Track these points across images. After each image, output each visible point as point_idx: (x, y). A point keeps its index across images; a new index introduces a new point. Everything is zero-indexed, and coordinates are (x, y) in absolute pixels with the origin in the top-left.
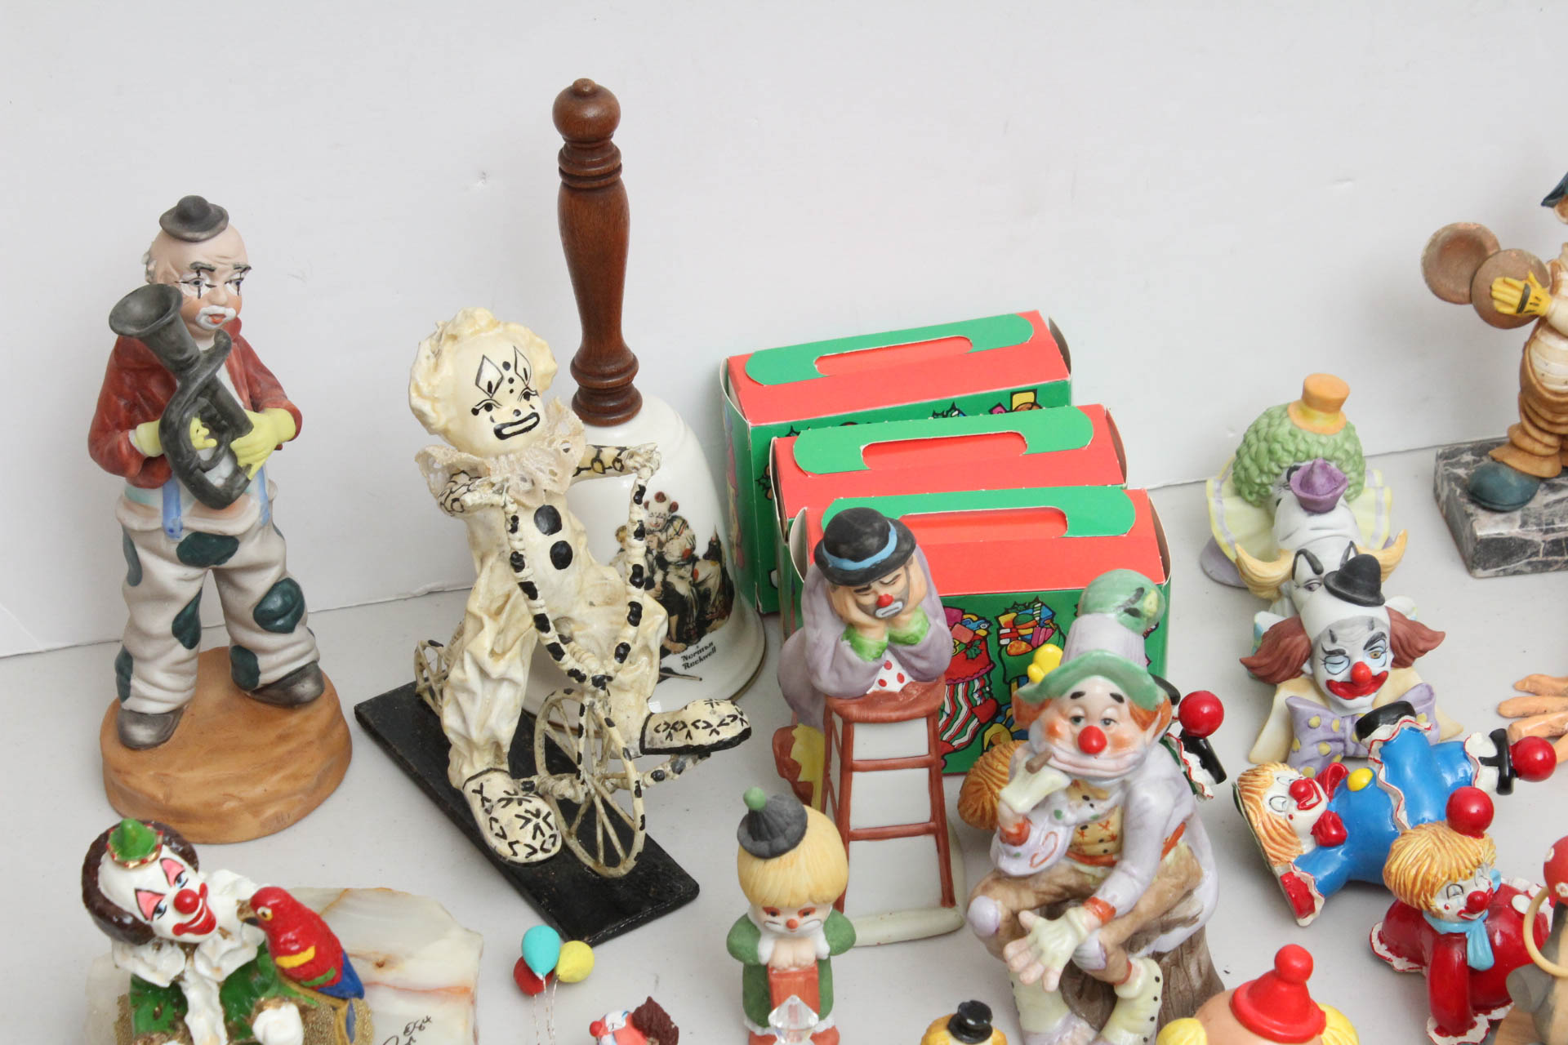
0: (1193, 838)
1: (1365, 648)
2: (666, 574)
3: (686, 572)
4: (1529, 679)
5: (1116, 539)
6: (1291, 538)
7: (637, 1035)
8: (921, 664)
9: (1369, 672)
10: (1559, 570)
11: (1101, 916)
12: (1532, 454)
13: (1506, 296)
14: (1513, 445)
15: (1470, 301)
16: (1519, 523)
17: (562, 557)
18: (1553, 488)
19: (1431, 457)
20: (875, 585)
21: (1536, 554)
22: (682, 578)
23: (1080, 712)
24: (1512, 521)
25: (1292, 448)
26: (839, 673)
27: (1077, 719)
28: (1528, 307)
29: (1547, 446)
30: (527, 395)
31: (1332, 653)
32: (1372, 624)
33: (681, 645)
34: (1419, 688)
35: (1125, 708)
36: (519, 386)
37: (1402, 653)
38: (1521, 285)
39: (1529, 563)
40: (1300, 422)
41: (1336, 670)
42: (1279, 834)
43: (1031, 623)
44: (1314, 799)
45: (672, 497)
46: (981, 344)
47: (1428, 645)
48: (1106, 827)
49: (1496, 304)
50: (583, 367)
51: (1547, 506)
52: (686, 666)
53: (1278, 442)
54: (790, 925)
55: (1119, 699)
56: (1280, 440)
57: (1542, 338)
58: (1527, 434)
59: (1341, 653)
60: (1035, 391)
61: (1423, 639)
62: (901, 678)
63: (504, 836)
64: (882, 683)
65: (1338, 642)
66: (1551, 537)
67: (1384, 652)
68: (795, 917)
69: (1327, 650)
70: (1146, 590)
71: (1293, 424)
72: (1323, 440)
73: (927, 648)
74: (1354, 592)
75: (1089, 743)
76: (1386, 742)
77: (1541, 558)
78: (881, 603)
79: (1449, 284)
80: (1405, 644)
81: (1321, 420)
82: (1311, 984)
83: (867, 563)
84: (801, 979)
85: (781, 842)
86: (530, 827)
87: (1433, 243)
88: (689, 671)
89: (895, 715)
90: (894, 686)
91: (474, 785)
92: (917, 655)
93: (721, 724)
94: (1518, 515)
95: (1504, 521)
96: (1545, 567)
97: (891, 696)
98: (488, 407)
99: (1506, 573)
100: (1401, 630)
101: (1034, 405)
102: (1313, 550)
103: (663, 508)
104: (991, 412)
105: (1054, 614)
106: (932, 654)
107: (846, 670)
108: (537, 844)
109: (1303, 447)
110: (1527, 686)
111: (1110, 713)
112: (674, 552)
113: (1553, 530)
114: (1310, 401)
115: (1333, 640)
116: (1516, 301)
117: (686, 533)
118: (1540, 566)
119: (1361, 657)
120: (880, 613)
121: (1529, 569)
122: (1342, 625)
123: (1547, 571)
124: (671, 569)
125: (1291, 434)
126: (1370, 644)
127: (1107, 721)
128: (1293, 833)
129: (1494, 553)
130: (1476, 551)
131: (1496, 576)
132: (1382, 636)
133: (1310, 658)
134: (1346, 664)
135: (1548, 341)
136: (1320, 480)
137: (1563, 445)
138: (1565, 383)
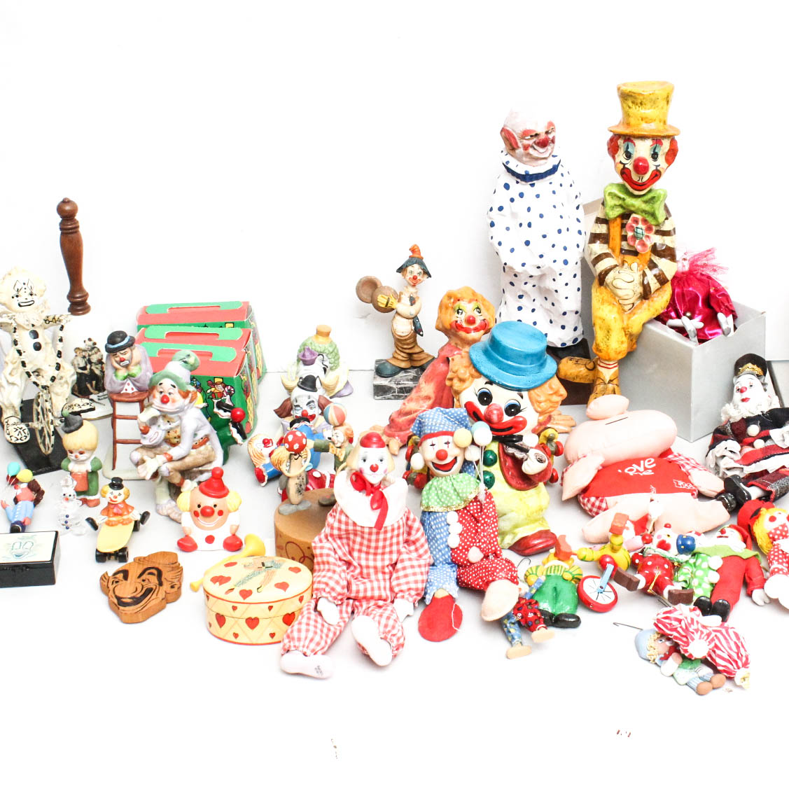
0: (212, 444)
2: (91, 366)
3: (99, 366)
5: (226, 363)
7: (29, 490)
8: (138, 384)
9: (307, 413)
11: (167, 458)
12: (398, 359)
13: (382, 301)
14: (394, 358)
15: (371, 302)
17: (38, 347)
20: (118, 354)
21: (395, 392)
22: (97, 368)
23: (161, 390)
26: (111, 385)
27: (161, 392)
28: (389, 305)
29: (403, 357)
30: (31, 295)
32: (309, 397)
33: (97, 392)
35: (176, 389)
36: (28, 291)
37: (323, 410)
38: (387, 297)
39: (393, 396)
40: (315, 339)
41: (298, 412)
42: (258, 455)
44: (271, 444)
45: (94, 340)
48: (176, 432)
49: (379, 304)
50: (71, 296)
51: (401, 377)
52: (99, 399)
53: (307, 346)
54: (76, 457)
55: (174, 387)
57: (396, 317)
58: (396, 352)
59: (298, 406)
62: (133, 389)
63: (9, 434)
64: (126, 390)
65: (298, 402)
66: (399, 386)
67: (315, 408)
68: (78, 454)
69: (295, 405)
71: (313, 340)
72: (320, 345)
73: (139, 379)
74: (307, 387)
75: (165, 400)
77: (396, 394)
78: (122, 360)
79: (364, 296)
80: (324, 406)
81: (321, 339)
83: (116, 346)
84: (80, 476)
86: (18, 432)
87: (360, 282)
88: (99, 401)
89: (127, 399)
90: (130, 391)
91: (6, 420)
92: (135, 381)
93: (83, 405)
96: (399, 397)
97: (128, 394)
98: (17, 296)
99: (385, 399)
100: (324, 402)
103: (91, 343)
106: (141, 381)
107: (113, 384)
108: (19, 437)
111: (171, 391)
112: (94, 358)
113: (400, 384)
114: (319, 333)
115: (296, 401)
116: (385, 303)
117: (99, 353)
118: (397, 397)
119: (305, 408)
120: (121, 363)
121: (393, 398)
122: (299, 397)
124: (93, 364)
125: (311, 343)
126: (308, 404)
127: (170, 393)
128: (263, 456)
129: (380, 391)
130: (374, 390)
131: (382, 399)
132: (313, 401)
133: (292, 409)
134: (301, 411)
135: (398, 318)
136: (307, 354)
137: (410, 356)
138: (403, 333)
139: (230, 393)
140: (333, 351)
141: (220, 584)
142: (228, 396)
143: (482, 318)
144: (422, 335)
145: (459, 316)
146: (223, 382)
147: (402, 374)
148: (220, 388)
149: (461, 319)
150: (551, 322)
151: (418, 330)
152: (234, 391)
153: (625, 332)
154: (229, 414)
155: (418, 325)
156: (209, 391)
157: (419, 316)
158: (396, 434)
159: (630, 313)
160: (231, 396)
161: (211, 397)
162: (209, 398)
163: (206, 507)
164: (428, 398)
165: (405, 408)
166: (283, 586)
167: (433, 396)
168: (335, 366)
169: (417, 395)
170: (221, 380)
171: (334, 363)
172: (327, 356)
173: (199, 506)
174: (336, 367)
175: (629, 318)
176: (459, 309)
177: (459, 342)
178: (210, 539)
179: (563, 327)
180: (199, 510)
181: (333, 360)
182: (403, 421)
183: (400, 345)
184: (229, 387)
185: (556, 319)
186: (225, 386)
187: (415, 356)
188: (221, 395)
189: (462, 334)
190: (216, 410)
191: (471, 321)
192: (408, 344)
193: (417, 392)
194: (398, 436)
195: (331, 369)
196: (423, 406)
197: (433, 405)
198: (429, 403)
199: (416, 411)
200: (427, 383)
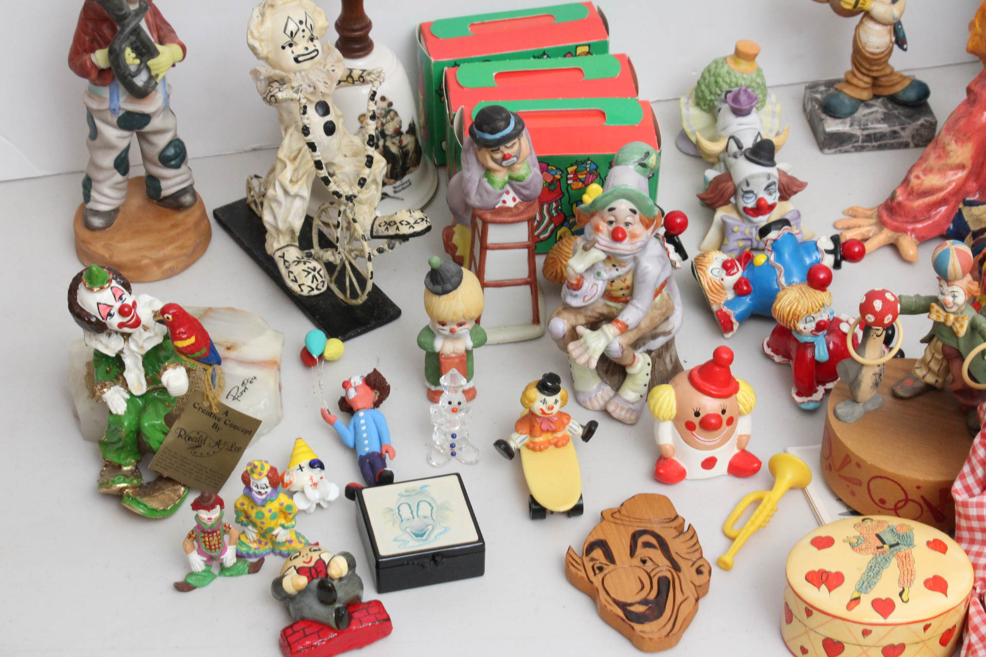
0: (670, 289)
1: (765, 190)
2: (385, 141)
3: (396, 140)
4: (852, 209)
5: (633, 127)
6: (726, 130)
7: (368, 389)
8: (525, 192)
9: (766, 203)
10: (869, 150)
11: (620, 329)
12: (857, 86)
13: (849, 0)
14: (848, 82)
16: (849, 124)
17: (330, 129)
18: (868, 106)
19: (803, 87)
20: (502, 148)
21: (857, 141)
22: (394, 143)
23: (612, 219)
24: (844, 123)
25: (728, 80)
26: (481, 196)
27: (611, 223)
28: (859, 5)
29: (866, 83)
30: (312, 39)
31: (747, 192)
32: (769, 176)
33: (392, 181)
34: (792, 213)
35: (637, 217)
36: (308, 34)
37: (784, 193)
39: (853, 147)
40: (733, 66)
41: (749, 201)
42: (716, 289)
43: (585, 172)
44: (735, 270)
45: (390, 98)
46: (560, 19)
47: (798, 189)
48: (624, 281)
49: (843, 4)
50: (341, 25)
51: (864, 115)
52: (395, 192)
53: (721, 77)
54: (452, 331)
55: (634, 212)
56: (722, 75)
58: (855, 75)
59: (752, 192)
60: (589, 45)
61: (796, 185)
62: (514, 200)
63: (296, 281)
64: (504, 202)
65: (751, 186)
66: (866, 132)
67: (775, 192)
68: (455, 327)
69: (744, 190)
70: (650, 153)
71: (729, 67)
72: (745, 76)
73: (530, 183)
74: (760, 159)
75: (617, 236)
76: (775, 241)
77: (860, 143)
78: (505, 158)
80: (786, 188)
81: (744, 65)
82: (732, 367)
83: (498, 136)
84: (457, 360)
85: (449, 286)
86: (310, 276)
88: (397, 195)
89: (510, 219)
90: (510, 204)
91: (279, 253)
92: (524, 187)
93: (416, 223)
94: (848, 120)
95: (841, 123)
96: (862, 149)
97: (509, 209)
98: (291, 45)
99: (841, 152)
100: (784, 180)
101: (589, 53)
102: (738, 136)
103: (384, 105)
104: (565, 56)
105: (597, 167)
106: (532, 187)
107: (485, 194)
108: (314, 286)
109: (734, 80)
110: (850, 212)
111: (629, 219)
112: (390, 129)
113: (867, 129)
114: (739, 54)
115: (748, 184)
116: (853, 3)
117: (396, 119)
118: (859, 149)
119: (762, 194)
120: (504, 163)
121: (853, 149)
122: (753, 177)
123: (863, 151)
124: (388, 138)
125: (729, 73)
126: (767, 188)
127: (627, 224)
128: (723, 288)
129: (835, 141)
130: (825, 141)
131: (836, 153)
132: (773, 183)
133: (734, 194)
134: (755, 198)
135: (868, 23)
136: (742, 98)
137: (876, 81)
138: (878, 48)
141: (830, 590)
144: (904, 49)
151: (899, 42)
155: (901, 34)
157: (903, 20)
158: (910, 227)
163: (708, 416)
164: (962, 167)
165: (921, 184)
166: (937, 584)
167: (969, 164)
169: (943, 162)
173: (697, 414)
174: (762, 107)
178: (709, 463)
180: (696, 421)
182: (918, 207)
187: (883, 79)
193: (939, 157)
194: (913, 230)
196: (953, 181)
197: (967, 179)
198: (961, 174)
199: (941, 189)
200: (960, 144)
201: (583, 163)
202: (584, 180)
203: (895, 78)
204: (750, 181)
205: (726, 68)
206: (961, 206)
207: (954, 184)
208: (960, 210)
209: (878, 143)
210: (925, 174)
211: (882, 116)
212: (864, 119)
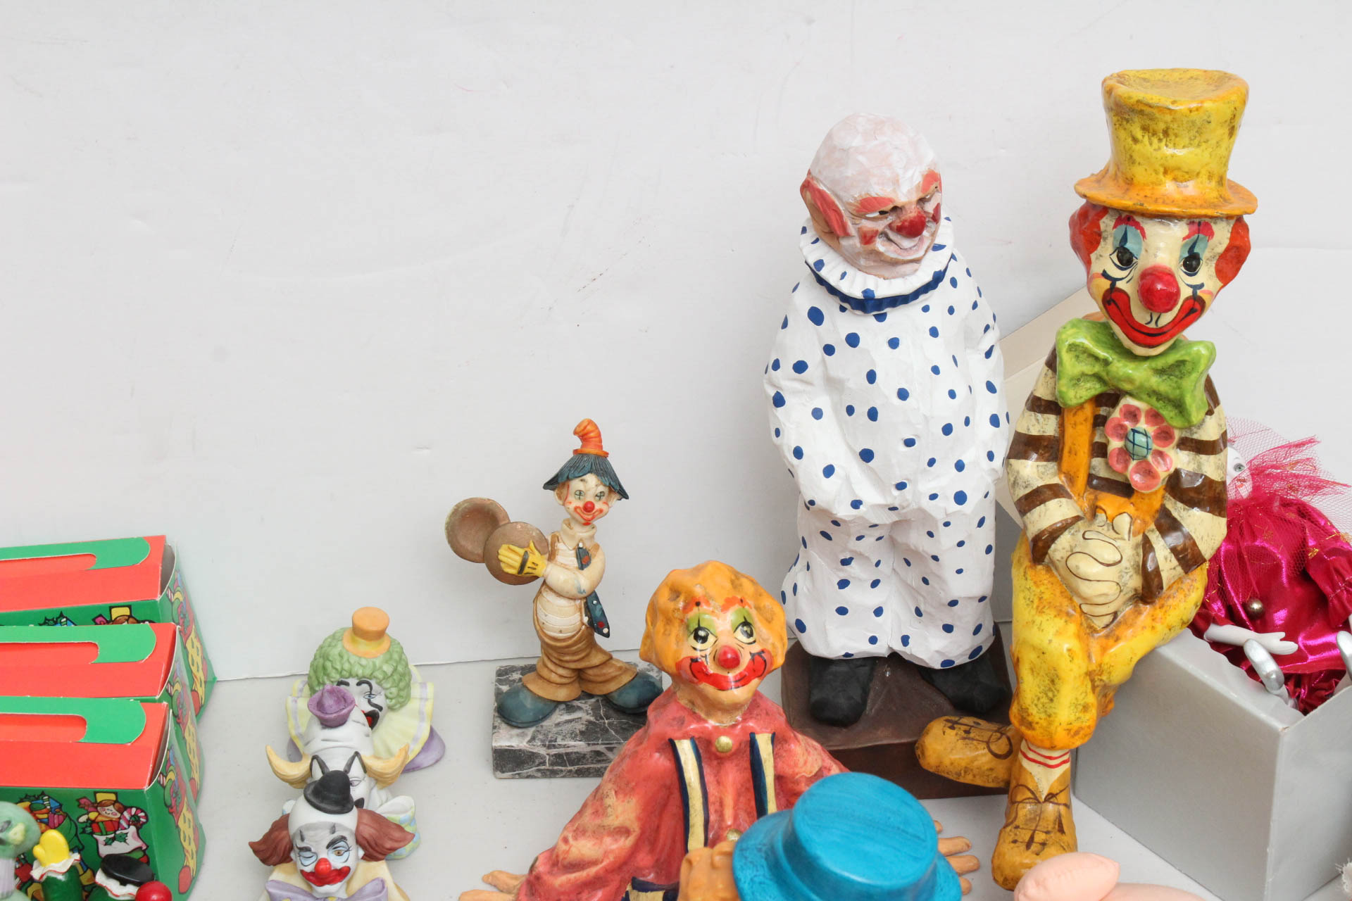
1: (328, 847)
4: (492, 874)
5: (121, 746)
6: (309, 745)
9: (333, 866)
10: (564, 777)
12: (549, 682)
13: (510, 558)
15: (483, 561)
16: (528, 738)
18: (568, 710)
21: (543, 763)
24: (523, 735)
25: (339, 667)
28: (526, 570)
29: (561, 676)
31: (302, 849)
32: (333, 829)
34: (376, 882)
37: (371, 850)
38: (521, 551)
39: (539, 770)
40: (348, 646)
41: (307, 862)
43: (44, 810)
46: (104, 563)
47: (396, 845)
49: (502, 565)
51: (558, 725)
53: (330, 661)
56: (331, 658)
57: (544, 594)
58: (546, 666)
59: (308, 849)
60: (130, 607)
61: (391, 839)
65: (305, 841)
66: (554, 751)
67: (350, 849)
69: (299, 846)
71: (343, 647)
72: (364, 662)
77: (547, 766)
79: (469, 545)
80: (373, 844)
81: (364, 647)
87: (455, 512)
94: (530, 731)
95: (519, 736)
96: (553, 774)
99: (520, 776)
100: (368, 831)
101: (126, 619)
102: (323, 758)
105: (61, 805)
109: (347, 666)
113: (554, 746)
114: (356, 631)
115: (302, 839)
116: (518, 565)
118: (548, 773)
119: (324, 854)
121: (539, 774)
122: (310, 827)
123: (555, 777)
126: (331, 844)
129: (507, 762)
130: (495, 759)
131: (513, 778)
132: (343, 838)
133: (291, 848)
134: (314, 858)
135: (549, 597)
136: (329, 702)
137: (580, 675)
138: (561, 632)
139: (135, 822)
140: (395, 670)
142: (133, 829)
143: (756, 648)
144: (607, 635)
145: (699, 645)
146: (116, 801)
147: (560, 716)
148: (111, 813)
149: (704, 651)
150: (918, 612)
151: (597, 623)
152: (146, 817)
153: (1093, 681)
154: (132, 890)
155: (598, 613)
156: (83, 819)
157: (599, 592)
159: (1107, 636)
160: (138, 829)
161: (89, 830)
162: (84, 832)
164: (624, 831)
165: (568, 852)
167: (636, 828)
168: (401, 700)
169: (598, 821)
170: (113, 797)
171: (398, 695)
172: (379, 684)
174: (402, 705)
175: (1104, 650)
176: (699, 628)
177: (699, 701)
179: (948, 628)
181: (394, 690)
182: (561, 886)
183: (556, 655)
184: (134, 810)
185: (930, 609)
186: (123, 808)
187: (590, 672)
188: (114, 826)
189: (709, 689)
190: (100, 878)
191: (728, 660)
192: (574, 653)
193: (596, 813)
195: (391, 708)
196: (612, 851)
197: (635, 849)
198: (626, 843)
199: (594, 863)
200: (621, 796)
201: (37, 799)
202: (46, 820)
203: (610, 671)
204: (306, 834)
205: (339, 648)
206: (629, 888)
207: (611, 858)
208: (627, 893)
209: (576, 767)
210: (575, 838)
211: (583, 728)
212: (555, 730)
